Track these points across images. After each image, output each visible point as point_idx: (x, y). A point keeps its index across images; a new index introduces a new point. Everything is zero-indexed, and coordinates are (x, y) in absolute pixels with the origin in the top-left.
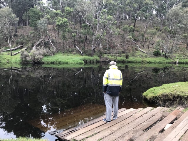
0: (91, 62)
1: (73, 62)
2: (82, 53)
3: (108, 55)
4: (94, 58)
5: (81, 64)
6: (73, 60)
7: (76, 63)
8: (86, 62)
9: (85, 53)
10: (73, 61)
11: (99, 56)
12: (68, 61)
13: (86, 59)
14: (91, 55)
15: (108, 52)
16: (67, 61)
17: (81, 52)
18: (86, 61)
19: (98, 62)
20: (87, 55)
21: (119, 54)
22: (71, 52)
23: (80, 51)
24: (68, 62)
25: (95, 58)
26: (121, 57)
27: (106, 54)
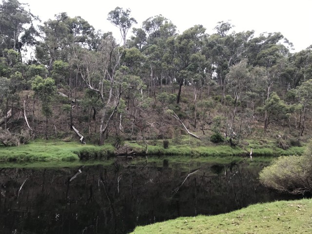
0: (97, 156)
9: (88, 140)
11: (114, 145)
14: (99, 143)
19: (111, 155)
20: (91, 143)
21: (152, 141)
24: (45, 157)
25: (108, 147)
26: (155, 145)
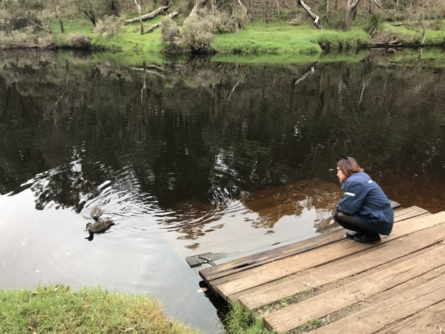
0: (342, 48)
1: (289, 48)
2: (316, 21)
3: (397, 23)
4: (352, 36)
5: (313, 52)
6: (290, 41)
7: (298, 50)
8: (326, 47)
9: (326, 22)
10: (290, 44)
11: (367, 30)
12: (278, 45)
13: (328, 38)
14: (342, 26)
15: (398, 15)
16: (274, 44)
17: (314, 19)
18: (328, 43)
19: (363, 47)
20: (330, 26)
21: (432, 21)
22: (286, 18)
23: (313, 15)
24: (276, 49)
25: (357, 34)
27: (390, 20)
